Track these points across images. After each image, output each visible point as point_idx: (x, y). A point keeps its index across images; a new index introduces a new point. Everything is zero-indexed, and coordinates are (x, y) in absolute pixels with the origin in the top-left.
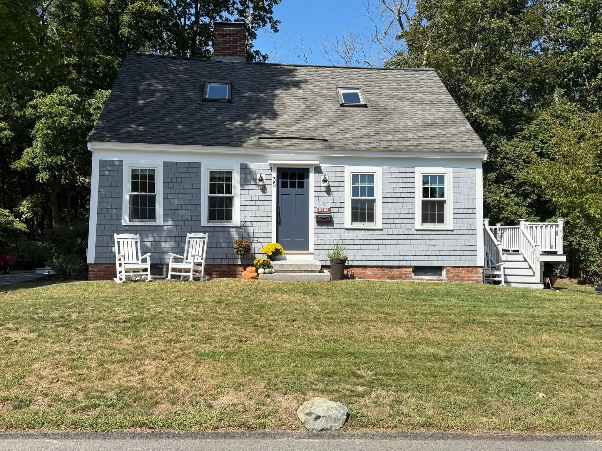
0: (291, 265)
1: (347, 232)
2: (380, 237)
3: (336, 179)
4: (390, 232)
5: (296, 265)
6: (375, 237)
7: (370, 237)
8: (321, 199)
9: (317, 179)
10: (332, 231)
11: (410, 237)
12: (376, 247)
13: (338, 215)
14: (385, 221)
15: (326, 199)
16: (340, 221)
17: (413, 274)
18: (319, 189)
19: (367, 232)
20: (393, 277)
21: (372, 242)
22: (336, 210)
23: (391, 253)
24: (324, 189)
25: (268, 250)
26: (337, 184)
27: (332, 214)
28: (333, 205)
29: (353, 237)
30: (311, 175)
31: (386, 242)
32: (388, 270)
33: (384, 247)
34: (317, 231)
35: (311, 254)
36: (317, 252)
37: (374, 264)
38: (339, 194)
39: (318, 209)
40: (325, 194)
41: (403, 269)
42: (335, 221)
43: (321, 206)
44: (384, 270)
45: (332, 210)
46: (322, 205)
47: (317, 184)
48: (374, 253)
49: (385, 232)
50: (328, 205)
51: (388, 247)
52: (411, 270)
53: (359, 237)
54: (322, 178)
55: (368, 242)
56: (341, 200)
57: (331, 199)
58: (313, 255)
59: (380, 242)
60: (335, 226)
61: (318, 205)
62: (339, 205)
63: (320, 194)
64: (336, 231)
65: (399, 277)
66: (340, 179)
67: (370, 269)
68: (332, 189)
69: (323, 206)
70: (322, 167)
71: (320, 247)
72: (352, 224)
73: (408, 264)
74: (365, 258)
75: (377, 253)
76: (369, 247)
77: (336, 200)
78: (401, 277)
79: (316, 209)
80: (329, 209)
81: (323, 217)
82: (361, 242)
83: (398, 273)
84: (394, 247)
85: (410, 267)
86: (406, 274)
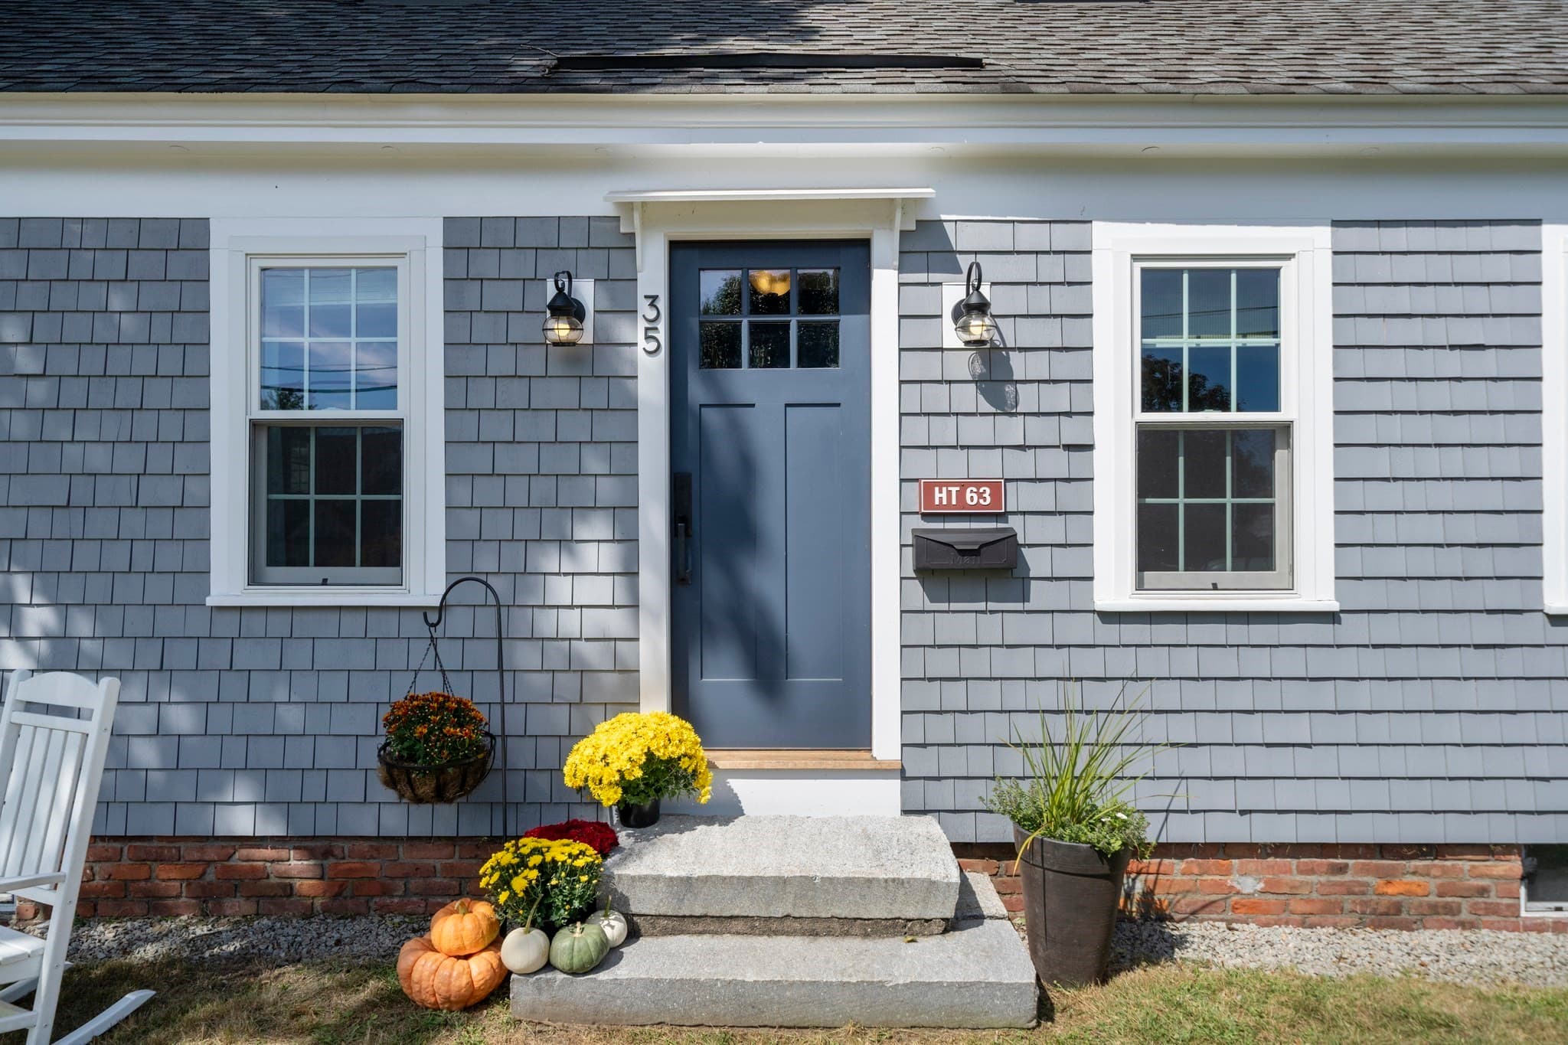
0: (749, 881)
1: (1111, 633)
2: (1321, 663)
3: (1039, 300)
4: (1386, 629)
5: (781, 882)
6: (1291, 663)
7: (1258, 663)
8: (944, 431)
9: (920, 300)
10: (1019, 627)
11: (1511, 662)
12: (1298, 729)
13: (1052, 530)
14: (1357, 562)
15: (978, 430)
16: (1067, 563)
17: (1523, 891)
18: (928, 366)
19: (1238, 632)
20: (1398, 908)
21: (1269, 696)
22: (1041, 497)
23: (1394, 762)
24: (963, 366)
25: (595, 771)
26: (1048, 333)
27: (1015, 522)
28: (1022, 464)
29: (1152, 663)
30: (884, 282)
31: (1362, 696)
32: (1366, 871)
33: (1344, 729)
34: (923, 629)
35: (880, 772)
36: (924, 763)
37: (1285, 831)
38: (1058, 398)
39: (929, 488)
40: (968, 397)
41: (1465, 865)
42: (1037, 562)
43: (945, 474)
44: (1342, 870)
45: (1018, 498)
46: (953, 465)
47: (920, 333)
48: (1280, 762)
49: (1352, 629)
50: (988, 465)
51: (1377, 729)
52: (1515, 866)
53: (1186, 662)
54: (954, 293)
55: (1240, 696)
56: (1071, 431)
57: (1012, 430)
58: (896, 784)
59: (1325, 696)
60: (1040, 595)
61: (925, 466)
62: (1056, 463)
63: (937, 398)
64: (1039, 629)
65: (1434, 909)
66: (1064, 300)
67: (1252, 863)
68: (1018, 365)
69: (961, 473)
70: (949, 228)
71: (941, 729)
72: (1140, 586)
73: (1503, 831)
74: (1223, 795)
75: (1306, 762)
76: (1251, 729)
77: (1040, 431)
78: (1451, 910)
79: (913, 491)
80: (995, 487)
81: (961, 542)
82: (1201, 695)
83: (1432, 884)
84: (1409, 729)
85: (1508, 849)
86: (1483, 891)
